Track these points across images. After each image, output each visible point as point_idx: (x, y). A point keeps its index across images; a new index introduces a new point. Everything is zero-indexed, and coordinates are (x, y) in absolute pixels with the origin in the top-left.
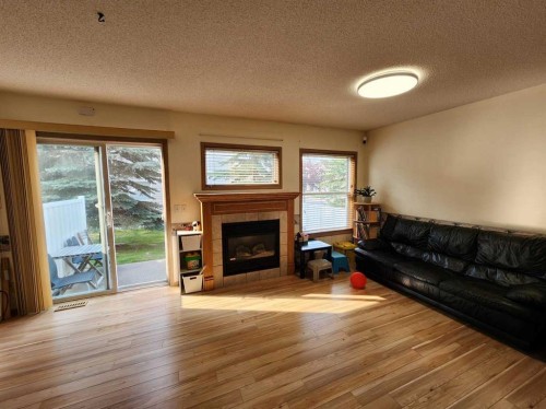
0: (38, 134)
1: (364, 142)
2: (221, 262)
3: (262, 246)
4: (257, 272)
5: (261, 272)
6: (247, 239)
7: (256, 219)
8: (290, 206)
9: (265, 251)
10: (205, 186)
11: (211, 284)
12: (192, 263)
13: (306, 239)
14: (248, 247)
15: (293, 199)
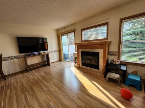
0: (61, 35)
5: (92, 69)
6: (91, 57)
7: (91, 51)
8: (104, 47)
9: (94, 62)
10: (82, 41)
11: (79, 66)
12: (77, 60)
13: (118, 63)
14: (90, 60)
15: (106, 44)
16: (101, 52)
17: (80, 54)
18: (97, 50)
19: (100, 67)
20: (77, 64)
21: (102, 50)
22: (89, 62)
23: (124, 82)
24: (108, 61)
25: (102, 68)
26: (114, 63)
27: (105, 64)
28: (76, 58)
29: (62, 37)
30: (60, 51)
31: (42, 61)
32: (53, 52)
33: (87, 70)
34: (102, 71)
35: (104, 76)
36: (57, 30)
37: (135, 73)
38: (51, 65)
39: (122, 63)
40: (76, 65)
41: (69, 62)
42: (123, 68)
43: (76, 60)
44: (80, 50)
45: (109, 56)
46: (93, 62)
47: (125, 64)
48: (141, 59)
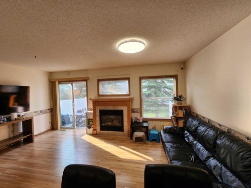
0: (59, 82)
1: (182, 69)
2: (99, 125)
3: (117, 121)
4: (113, 132)
5: (115, 132)
6: (112, 117)
7: (113, 109)
8: (128, 104)
9: (118, 123)
10: (99, 95)
11: (95, 132)
12: (91, 123)
13: (141, 121)
14: (112, 120)
15: (129, 101)
16: (125, 109)
17: (98, 114)
18: (120, 108)
19: (125, 128)
20: (92, 129)
21: (126, 107)
22: (110, 123)
23: (148, 139)
24: (132, 120)
25: (127, 128)
26: (138, 121)
27: (130, 124)
28: (89, 120)
29: (60, 86)
30: (53, 110)
31: (12, 136)
32: (38, 114)
33: (109, 135)
34: (127, 133)
35: (130, 138)
36: (51, 74)
37: (154, 128)
38: (36, 139)
39: (144, 120)
40: (91, 131)
41: (73, 128)
42: (145, 125)
43: (89, 123)
44: (98, 109)
45: (133, 114)
46: (116, 123)
47: (146, 121)
48: (157, 114)
